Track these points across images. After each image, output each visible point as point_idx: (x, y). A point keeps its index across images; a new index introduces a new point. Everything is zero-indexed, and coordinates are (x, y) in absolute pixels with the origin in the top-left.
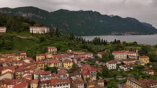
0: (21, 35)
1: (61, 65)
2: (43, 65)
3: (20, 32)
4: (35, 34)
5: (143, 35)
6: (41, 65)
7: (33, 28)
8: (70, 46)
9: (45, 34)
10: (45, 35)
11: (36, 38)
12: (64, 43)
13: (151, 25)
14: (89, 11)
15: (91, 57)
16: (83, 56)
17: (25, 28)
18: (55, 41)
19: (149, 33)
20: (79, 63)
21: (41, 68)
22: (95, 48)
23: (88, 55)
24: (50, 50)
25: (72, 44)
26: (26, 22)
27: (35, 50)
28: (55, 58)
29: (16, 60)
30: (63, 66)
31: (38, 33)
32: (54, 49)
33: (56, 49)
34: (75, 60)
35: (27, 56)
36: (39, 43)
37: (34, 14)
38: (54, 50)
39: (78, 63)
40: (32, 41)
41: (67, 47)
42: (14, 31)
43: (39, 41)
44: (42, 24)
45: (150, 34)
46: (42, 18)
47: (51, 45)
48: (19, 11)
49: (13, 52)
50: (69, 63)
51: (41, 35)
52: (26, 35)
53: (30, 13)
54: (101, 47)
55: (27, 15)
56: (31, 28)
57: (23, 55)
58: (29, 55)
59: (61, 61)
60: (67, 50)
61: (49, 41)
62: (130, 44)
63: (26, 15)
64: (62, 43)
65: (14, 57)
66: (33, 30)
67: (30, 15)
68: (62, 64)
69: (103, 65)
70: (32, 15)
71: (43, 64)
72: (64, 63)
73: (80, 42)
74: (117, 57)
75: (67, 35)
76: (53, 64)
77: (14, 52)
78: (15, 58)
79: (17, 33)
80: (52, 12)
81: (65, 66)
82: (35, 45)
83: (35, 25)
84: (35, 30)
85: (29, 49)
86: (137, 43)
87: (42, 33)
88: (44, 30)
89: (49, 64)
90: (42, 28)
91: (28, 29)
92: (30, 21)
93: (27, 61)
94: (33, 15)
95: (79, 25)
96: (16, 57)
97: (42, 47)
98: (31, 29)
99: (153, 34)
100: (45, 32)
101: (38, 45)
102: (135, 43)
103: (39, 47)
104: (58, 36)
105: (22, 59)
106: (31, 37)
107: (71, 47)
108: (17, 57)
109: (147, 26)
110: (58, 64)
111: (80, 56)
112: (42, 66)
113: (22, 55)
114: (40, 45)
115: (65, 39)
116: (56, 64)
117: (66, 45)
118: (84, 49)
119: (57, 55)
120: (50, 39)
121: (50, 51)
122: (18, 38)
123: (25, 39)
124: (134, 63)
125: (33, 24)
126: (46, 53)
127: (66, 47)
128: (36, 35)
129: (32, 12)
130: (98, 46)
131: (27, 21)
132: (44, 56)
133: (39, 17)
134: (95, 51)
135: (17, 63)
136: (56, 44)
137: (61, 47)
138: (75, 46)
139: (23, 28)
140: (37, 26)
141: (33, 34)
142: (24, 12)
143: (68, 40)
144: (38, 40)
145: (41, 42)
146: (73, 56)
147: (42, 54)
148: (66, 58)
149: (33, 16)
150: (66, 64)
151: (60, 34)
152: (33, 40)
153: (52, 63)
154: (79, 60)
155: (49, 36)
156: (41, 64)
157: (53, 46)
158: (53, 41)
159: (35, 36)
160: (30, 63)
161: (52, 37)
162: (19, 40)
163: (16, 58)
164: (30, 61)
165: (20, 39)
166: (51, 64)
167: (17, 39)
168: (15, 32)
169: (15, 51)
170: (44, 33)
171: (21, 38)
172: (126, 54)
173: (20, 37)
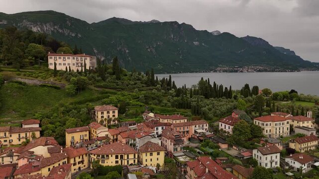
0: (25, 75)
1: (134, 161)
2: (86, 159)
3: (22, 67)
4: (62, 73)
5: (279, 71)
6: (81, 160)
7: (58, 57)
8: (148, 102)
9: (88, 73)
10: (88, 75)
11: (63, 82)
12: (134, 94)
13: (293, 52)
14: (172, 23)
15: (204, 131)
16: (186, 129)
17: (36, 57)
18: (112, 91)
19: (290, 67)
20: (179, 149)
21: (80, 168)
22: (207, 107)
23: (197, 126)
24: (102, 113)
25: (153, 96)
26: (40, 44)
27: (63, 113)
28: (115, 137)
29: (10, 142)
30: (140, 162)
31: (68, 70)
32: (111, 112)
33: (117, 112)
34: (169, 142)
35: (42, 134)
36: (72, 96)
37: (56, 27)
38: (111, 115)
39: (176, 149)
40: (55, 90)
41: (142, 104)
42: (8, 64)
43: (73, 92)
44: (76, 47)
45: (292, 70)
46: (73, 35)
47: (102, 99)
48: (24, 21)
49: (3, 122)
50: (156, 153)
51: (76, 76)
52: (38, 76)
53: (48, 25)
54: (220, 103)
55: (41, 29)
56: (51, 58)
57: (30, 129)
58: (47, 129)
59: (134, 145)
60: (143, 112)
61: (96, 89)
62: (284, 96)
63: (39, 29)
64: (129, 94)
65: (5, 135)
66: (57, 62)
67: (48, 28)
68: (136, 157)
69: (243, 158)
70: (52, 29)
71: (84, 156)
72: (144, 154)
73: (170, 91)
74: (268, 131)
75: (140, 74)
76: (114, 156)
77: (7, 122)
78: (8, 140)
79: (16, 70)
80: (94, 24)
81: (144, 163)
82: (61, 102)
83: (61, 51)
84: (62, 63)
85: (47, 111)
86: (296, 92)
87: (80, 69)
88: (83, 62)
89: (103, 157)
90: (79, 58)
91: (45, 59)
92: (48, 40)
93: (41, 151)
94: (54, 28)
95: (151, 51)
96: (11, 136)
97: (80, 106)
98: (51, 61)
99: (299, 71)
100: (88, 68)
101: (71, 100)
102: (294, 93)
103: (71, 106)
104: (118, 78)
105: (27, 142)
106: (52, 79)
107: (151, 106)
108: (13, 135)
109: (285, 53)
110: (126, 157)
111: (178, 129)
112: (82, 162)
113: (26, 131)
114: (76, 99)
115: (135, 84)
116: (122, 157)
117: (138, 101)
118: (182, 110)
119: (120, 129)
120: (99, 84)
121: (102, 117)
122: (16, 82)
123: (36, 86)
124: (314, 148)
125: (55, 48)
126: (91, 125)
127: (141, 106)
128: (65, 75)
129: (52, 23)
130: (215, 102)
131: (40, 40)
132: (87, 133)
133: (66, 32)
134: (211, 115)
135: (11, 156)
136: (113, 98)
137: (128, 104)
138: (160, 102)
139: (30, 57)
140: (66, 53)
141: (55, 72)
142: (35, 23)
143: (143, 87)
144: (69, 89)
145: (76, 94)
146: (160, 128)
147: (80, 128)
148: (147, 139)
149: (56, 31)
150: (149, 157)
151: (121, 71)
152: (56, 88)
153: (110, 156)
154: (177, 141)
155: (97, 78)
156: (81, 157)
157: (108, 104)
158: (107, 90)
159: (61, 77)
160: (48, 155)
161: (104, 79)
162: (20, 88)
163: (11, 138)
164: (50, 151)
165: (21, 86)
166: (108, 156)
167: (16, 85)
168: (10, 66)
169: (9, 119)
170: (83, 71)
171: (25, 84)
172: (288, 123)
173: (22, 81)
